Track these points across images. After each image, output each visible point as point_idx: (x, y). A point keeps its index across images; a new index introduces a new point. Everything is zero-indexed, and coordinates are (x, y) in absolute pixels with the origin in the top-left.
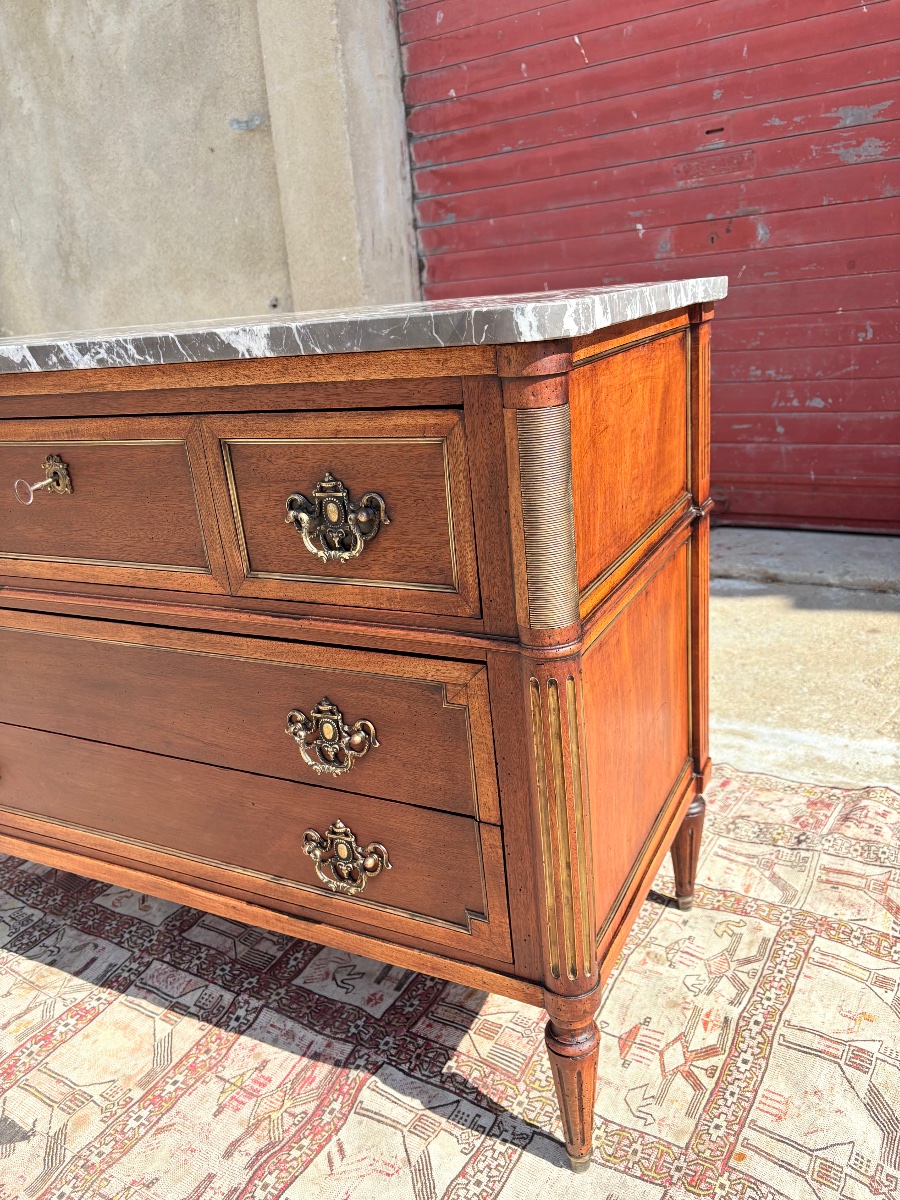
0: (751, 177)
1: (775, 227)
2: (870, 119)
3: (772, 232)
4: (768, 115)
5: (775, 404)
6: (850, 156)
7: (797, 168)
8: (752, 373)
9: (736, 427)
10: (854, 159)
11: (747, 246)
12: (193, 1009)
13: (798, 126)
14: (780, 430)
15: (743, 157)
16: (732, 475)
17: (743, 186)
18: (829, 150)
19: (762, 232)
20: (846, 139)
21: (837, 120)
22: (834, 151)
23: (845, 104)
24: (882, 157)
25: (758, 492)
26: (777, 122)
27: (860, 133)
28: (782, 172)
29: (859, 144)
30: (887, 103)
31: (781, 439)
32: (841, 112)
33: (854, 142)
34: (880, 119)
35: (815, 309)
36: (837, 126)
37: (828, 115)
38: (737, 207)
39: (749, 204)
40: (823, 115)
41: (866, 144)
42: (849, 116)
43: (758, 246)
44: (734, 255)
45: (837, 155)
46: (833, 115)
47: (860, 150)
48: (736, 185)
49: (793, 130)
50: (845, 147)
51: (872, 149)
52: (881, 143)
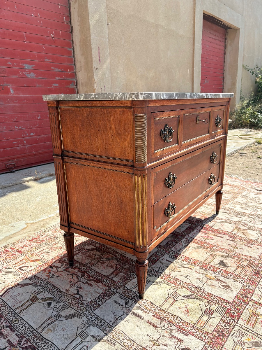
0: (6, 76)
1: (15, 90)
2: (31, 68)
3: (14, 91)
4: (7, 61)
5: (23, 135)
6: (28, 76)
7: (17, 76)
8: (16, 128)
9: (14, 143)
10: (29, 77)
11: (9, 94)
12: (186, 244)
13: (15, 66)
14: (25, 142)
15: (3, 71)
16: (15, 156)
17: (4, 78)
18: (23, 73)
19: (12, 91)
20: (27, 71)
21: (24, 67)
22: (25, 74)
23: (26, 63)
24: (35, 77)
25: (22, 159)
26: (10, 63)
27: (30, 71)
28: (14, 76)
29: (30, 73)
30: (34, 66)
31: (26, 144)
32: (24, 65)
33: (29, 73)
34: (33, 69)
35: (28, 111)
36: (24, 68)
37: (22, 65)
38: (4, 83)
39: (7, 83)
40: (21, 65)
41: (31, 74)
42: (27, 66)
43: (11, 94)
44: (6, 96)
45: (26, 75)
46: (23, 65)
47: (30, 75)
48: (2, 77)
49: (14, 67)
50: (27, 73)
51: (32, 75)
52: (34, 74)
